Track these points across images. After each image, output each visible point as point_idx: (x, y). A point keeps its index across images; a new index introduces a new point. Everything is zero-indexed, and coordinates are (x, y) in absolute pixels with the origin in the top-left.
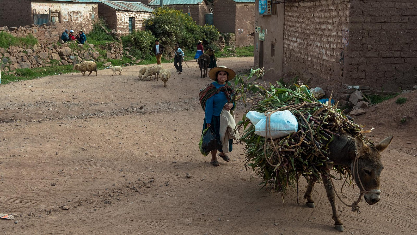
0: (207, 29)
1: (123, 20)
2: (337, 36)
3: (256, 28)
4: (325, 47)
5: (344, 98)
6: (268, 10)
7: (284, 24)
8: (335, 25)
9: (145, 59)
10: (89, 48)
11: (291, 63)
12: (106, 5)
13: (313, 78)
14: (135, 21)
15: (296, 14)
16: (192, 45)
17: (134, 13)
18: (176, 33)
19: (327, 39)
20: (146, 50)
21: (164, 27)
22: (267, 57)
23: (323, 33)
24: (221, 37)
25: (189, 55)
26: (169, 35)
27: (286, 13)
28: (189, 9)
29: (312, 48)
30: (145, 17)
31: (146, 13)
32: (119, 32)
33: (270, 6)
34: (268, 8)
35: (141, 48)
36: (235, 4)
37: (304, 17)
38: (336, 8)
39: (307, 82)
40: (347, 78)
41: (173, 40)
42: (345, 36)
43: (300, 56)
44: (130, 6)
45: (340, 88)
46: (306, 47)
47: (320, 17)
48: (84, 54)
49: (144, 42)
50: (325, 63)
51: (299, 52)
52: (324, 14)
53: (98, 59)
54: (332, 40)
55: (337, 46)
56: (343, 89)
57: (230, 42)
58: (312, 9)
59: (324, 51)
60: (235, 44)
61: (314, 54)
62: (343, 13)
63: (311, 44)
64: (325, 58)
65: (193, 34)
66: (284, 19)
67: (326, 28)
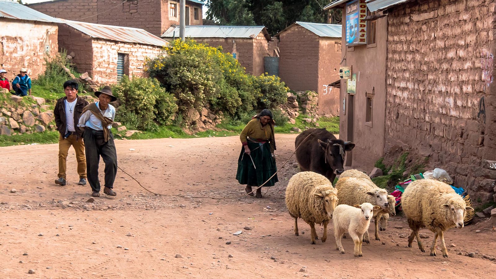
0: (265, 81)
1: (105, 58)
2: (474, 69)
3: (341, 71)
4: (452, 93)
5: (485, 186)
6: (361, 36)
7: (387, 58)
8: (470, 49)
9: (146, 130)
10: (34, 105)
11: (398, 129)
12: (75, 29)
13: (433, 154)
14: (128, 60)
15: (406, 38)
16: (237, 110)
17: (126, 46)
18: (206, 85)
19: (457, 77)
20: (146, 114)
21: (183, 74)
22: (360, 124)
23: (449, 67)
24: (292, 97)
25: (231, 127)
26: (193, 88)
27: (390, 39)
28: (235, 47)
29: (432, 97)
30: (148, 55)
31: (151, 48)
32: (97, 78)
33: (365, 29)
34: (361, 31)
35: (138, 110)
36: (317, 40)
37: (419, 42)
38: (472, 15)
39: (423, 162)
40: (491, 148)
41: (201, 99)
42: (487, 67)
43: (413, 114)
44: (121, 34)
45: (479, 167)
46: (422, 97)
47: (445, 37)
48: (22, 115)
49: (144, 99)
50: (453, 122)
51: (411, 108)
52: (452, 31)
53: (51, 125)
54: (464, 77)
55: (473, 88)
56: (483, 169)
57: (308, 107)
58: (433, 24)
59: (451, 100)
60: (317, 112)
61: (435, 108)
62: (484, 23)
63: (430, 91)
64: (453, 113)
65: (238, 89)
66: (387, 49)
67: (454, 56)
